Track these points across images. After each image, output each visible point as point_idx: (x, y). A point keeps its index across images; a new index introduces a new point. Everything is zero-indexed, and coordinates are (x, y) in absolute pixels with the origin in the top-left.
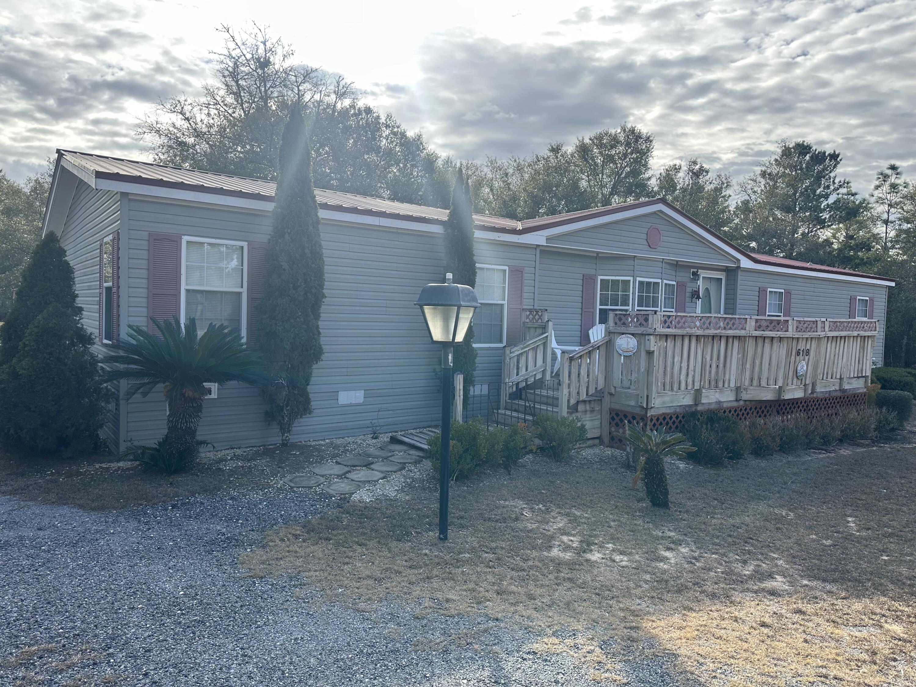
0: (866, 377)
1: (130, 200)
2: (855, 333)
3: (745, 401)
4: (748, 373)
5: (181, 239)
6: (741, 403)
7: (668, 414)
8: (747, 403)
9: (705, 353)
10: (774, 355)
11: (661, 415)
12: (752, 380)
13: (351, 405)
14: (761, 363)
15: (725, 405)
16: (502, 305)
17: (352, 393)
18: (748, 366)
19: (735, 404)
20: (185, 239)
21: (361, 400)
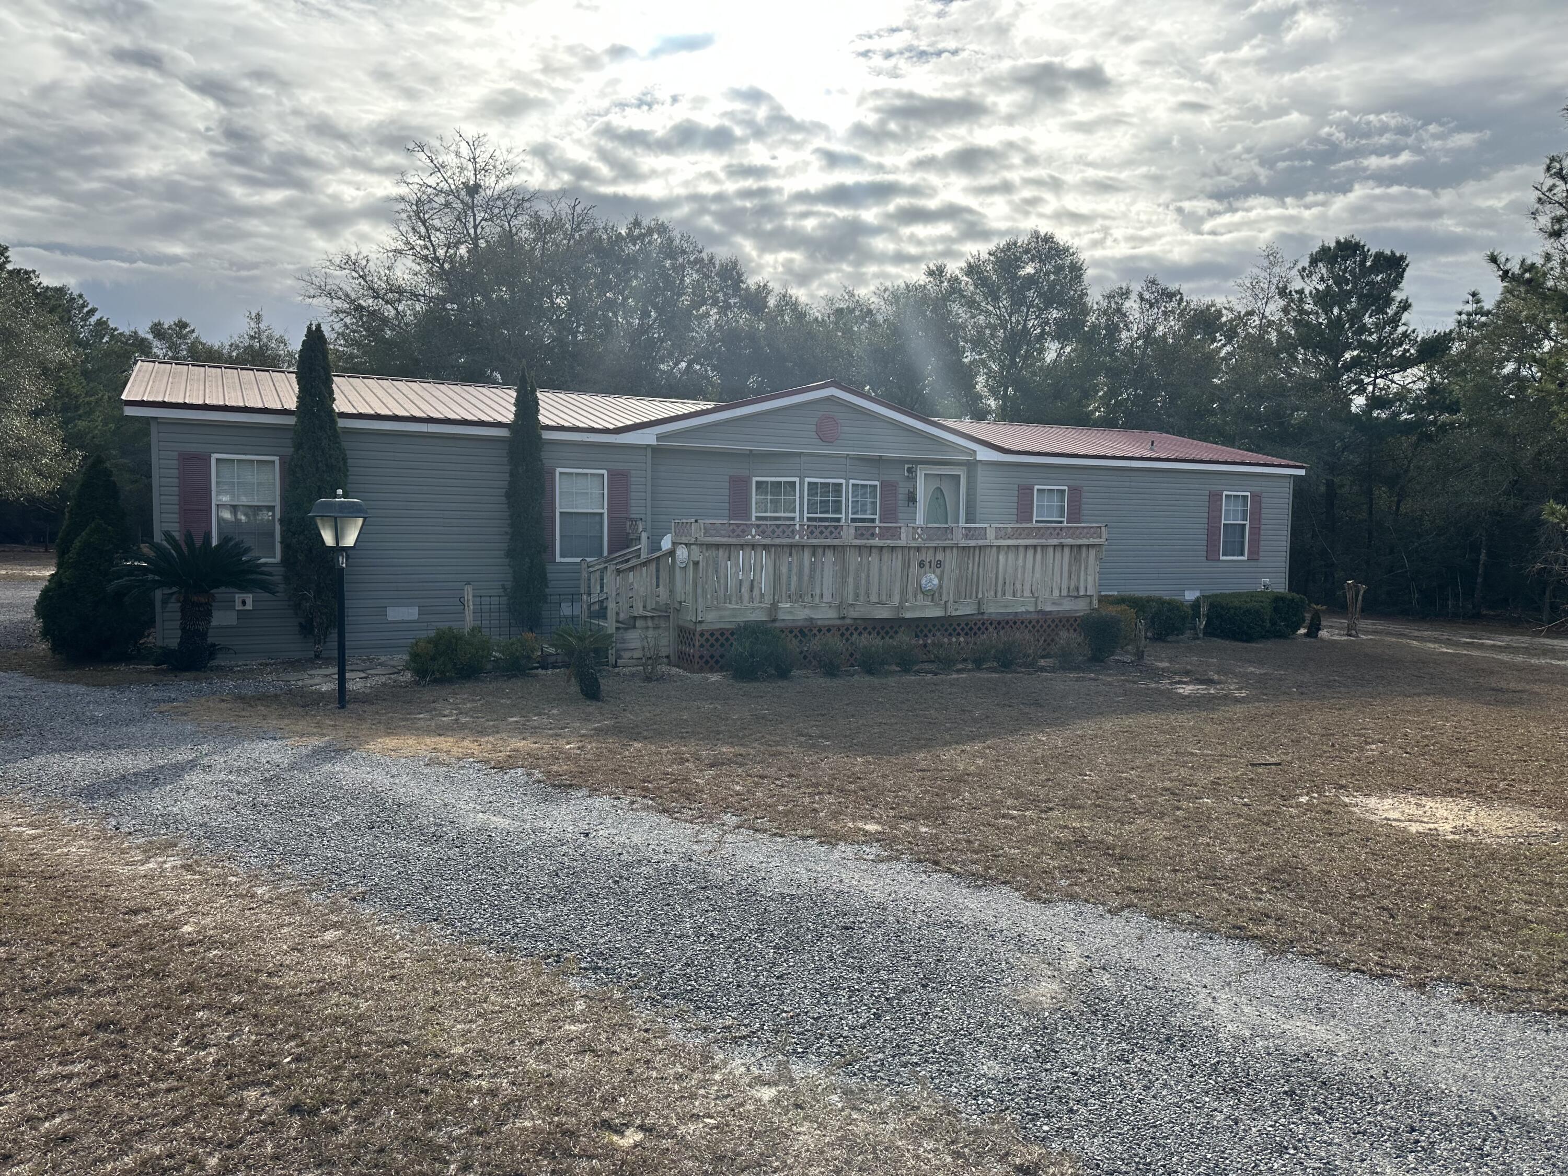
0: (1091, 596)
1: (159, 423)
2: (1055, 542)
3: (855, 619)
4: (851, 587)
5: (210, 457)
6: (848, 621)
7: (728, 630)
8: (859, 621)
9: (778, 564)
10: (885, 568)
11: (717, 630)
12: (857, 595)
13: (403, 622)
14: (868, 576)
15: (819, 623)
16: (602, 514)
17: (405, 609)
18: (851, 580)
19: (839, 622)
20: (215, 456)
21: (415, 617)
